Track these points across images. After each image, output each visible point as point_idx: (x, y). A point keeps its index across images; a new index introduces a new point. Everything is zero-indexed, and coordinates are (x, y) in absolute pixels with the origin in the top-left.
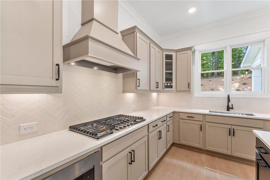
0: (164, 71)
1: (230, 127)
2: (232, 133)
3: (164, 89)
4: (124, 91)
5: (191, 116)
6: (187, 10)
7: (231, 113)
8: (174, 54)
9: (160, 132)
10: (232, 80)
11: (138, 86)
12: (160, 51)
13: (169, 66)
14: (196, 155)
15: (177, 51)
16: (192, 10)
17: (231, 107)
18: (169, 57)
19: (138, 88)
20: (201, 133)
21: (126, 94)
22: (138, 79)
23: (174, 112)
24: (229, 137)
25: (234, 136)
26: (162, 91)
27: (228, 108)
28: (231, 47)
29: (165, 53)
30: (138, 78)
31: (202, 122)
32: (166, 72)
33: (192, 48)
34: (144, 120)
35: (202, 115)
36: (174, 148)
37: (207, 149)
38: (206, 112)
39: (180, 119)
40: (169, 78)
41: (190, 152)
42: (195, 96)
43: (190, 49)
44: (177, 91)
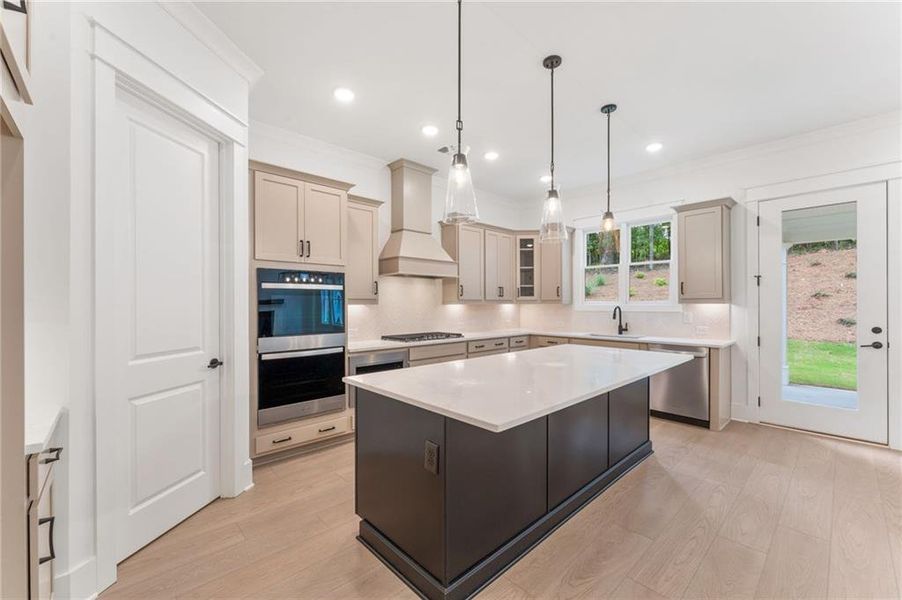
0: (519, 267)
3: (518, 299)
4: (445, 302)
8: (536, 238)
10: (631, 296)
13: (527, 258)
17: (624, 327)
23: (530, 336)
26: (514, 300)
27: (621, 330)
29: (519, 237)
30: (460, 284)
32: (521, 269)
40: (527, 276)
42: (575, 309)
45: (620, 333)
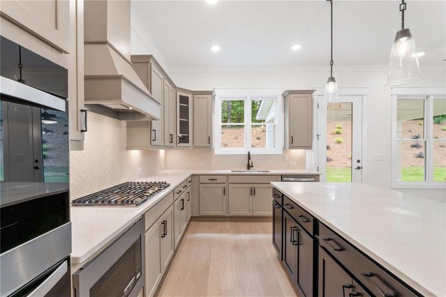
0: (178, 119)
1: (251, 185)
2: (253, 192)
3: (178, 145)
4: (129, 148)
5: (213, 179)
6: (210, 47)
7: (252, 171)
8: (190, 96)
9: (183, 200)
11: (153, 140)
12: (173, 90)
13: (184, 112)
14: (219, 225)
15: (195, 93)
16: (215, 49)
17: (251, 165)
18: (184, 100)
19: (153, 143)
20: (224, 197)
21: (131, 151)
22: (153, 130)
23: (192, 175)
24: (251, 197)
25: (254, 194)
26: (175, 147)
27: (249, 167)
28: (251, 98)
29: (179, 94)
30: (153, 128)
31: (225, 184)
32: (180, 121)
33: (212, 93)
34: (169, 185)
35: (225, 176)
36: (193, 223)
37: (230, 214)
38: (229, 172)
39: (201, 183)
40: (184, 127)
41: (213, 223)
42: (215, 153)
43: (210, 93)
44: (195, 147)
45: (248, 169)
